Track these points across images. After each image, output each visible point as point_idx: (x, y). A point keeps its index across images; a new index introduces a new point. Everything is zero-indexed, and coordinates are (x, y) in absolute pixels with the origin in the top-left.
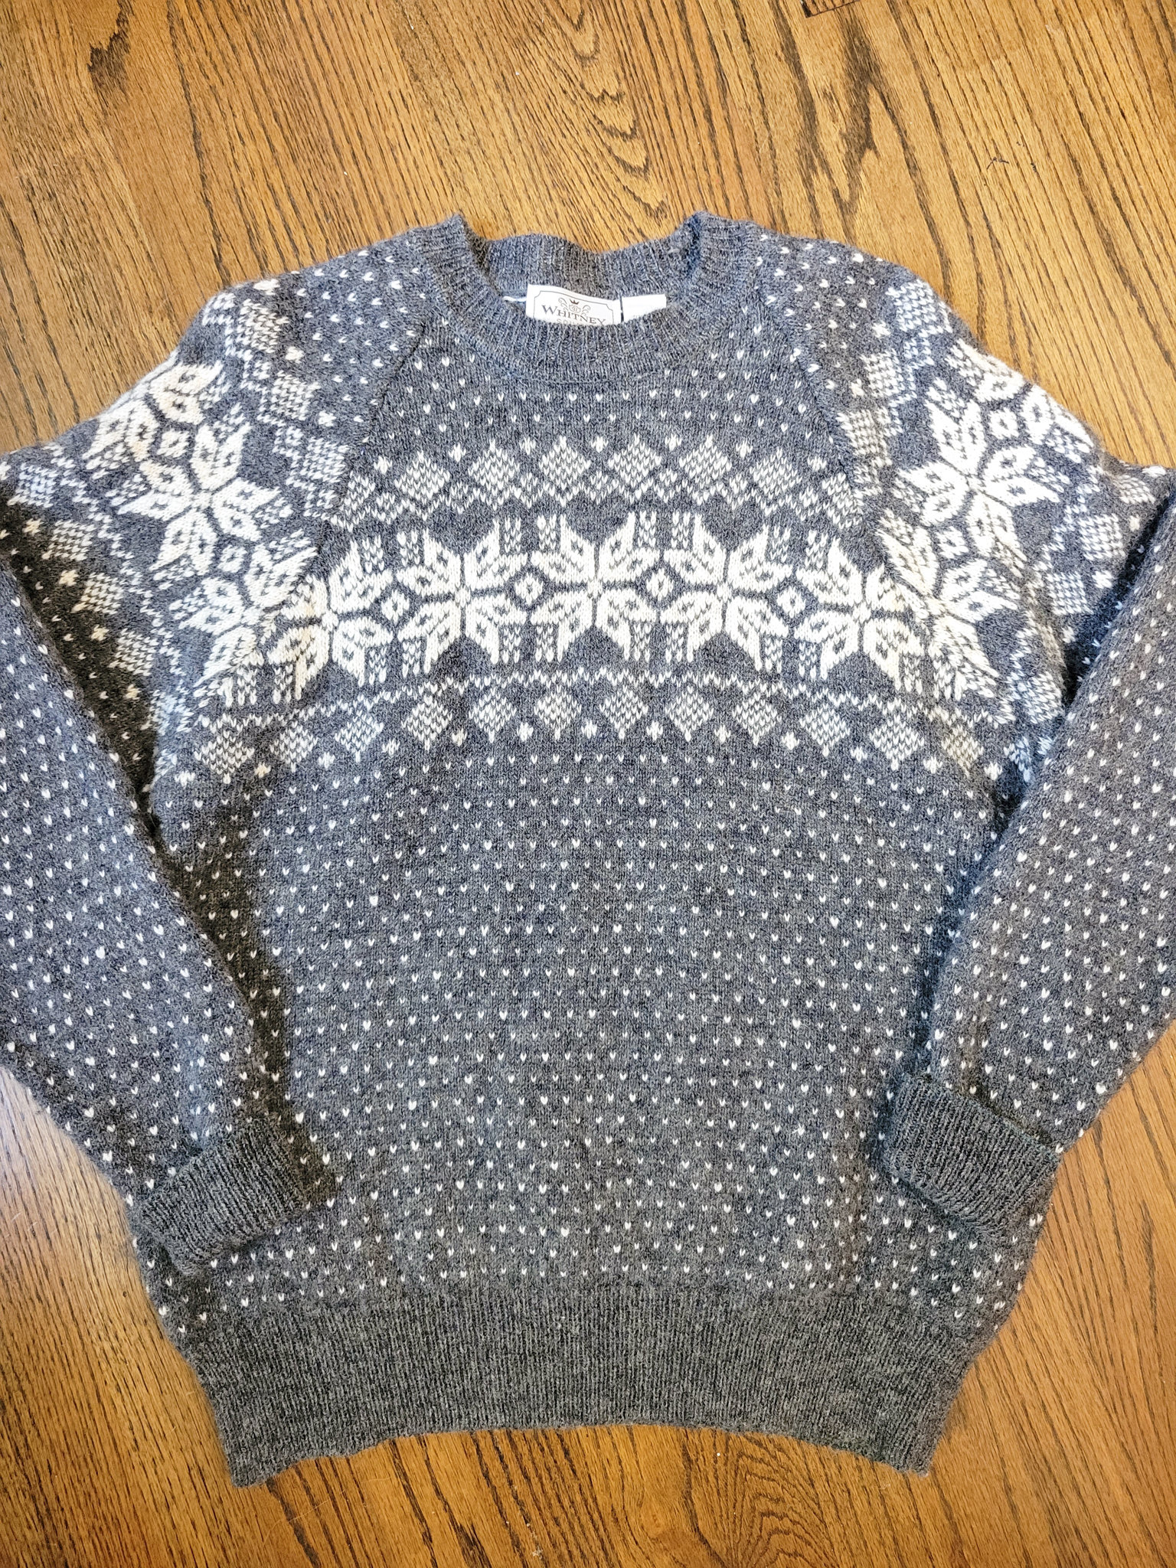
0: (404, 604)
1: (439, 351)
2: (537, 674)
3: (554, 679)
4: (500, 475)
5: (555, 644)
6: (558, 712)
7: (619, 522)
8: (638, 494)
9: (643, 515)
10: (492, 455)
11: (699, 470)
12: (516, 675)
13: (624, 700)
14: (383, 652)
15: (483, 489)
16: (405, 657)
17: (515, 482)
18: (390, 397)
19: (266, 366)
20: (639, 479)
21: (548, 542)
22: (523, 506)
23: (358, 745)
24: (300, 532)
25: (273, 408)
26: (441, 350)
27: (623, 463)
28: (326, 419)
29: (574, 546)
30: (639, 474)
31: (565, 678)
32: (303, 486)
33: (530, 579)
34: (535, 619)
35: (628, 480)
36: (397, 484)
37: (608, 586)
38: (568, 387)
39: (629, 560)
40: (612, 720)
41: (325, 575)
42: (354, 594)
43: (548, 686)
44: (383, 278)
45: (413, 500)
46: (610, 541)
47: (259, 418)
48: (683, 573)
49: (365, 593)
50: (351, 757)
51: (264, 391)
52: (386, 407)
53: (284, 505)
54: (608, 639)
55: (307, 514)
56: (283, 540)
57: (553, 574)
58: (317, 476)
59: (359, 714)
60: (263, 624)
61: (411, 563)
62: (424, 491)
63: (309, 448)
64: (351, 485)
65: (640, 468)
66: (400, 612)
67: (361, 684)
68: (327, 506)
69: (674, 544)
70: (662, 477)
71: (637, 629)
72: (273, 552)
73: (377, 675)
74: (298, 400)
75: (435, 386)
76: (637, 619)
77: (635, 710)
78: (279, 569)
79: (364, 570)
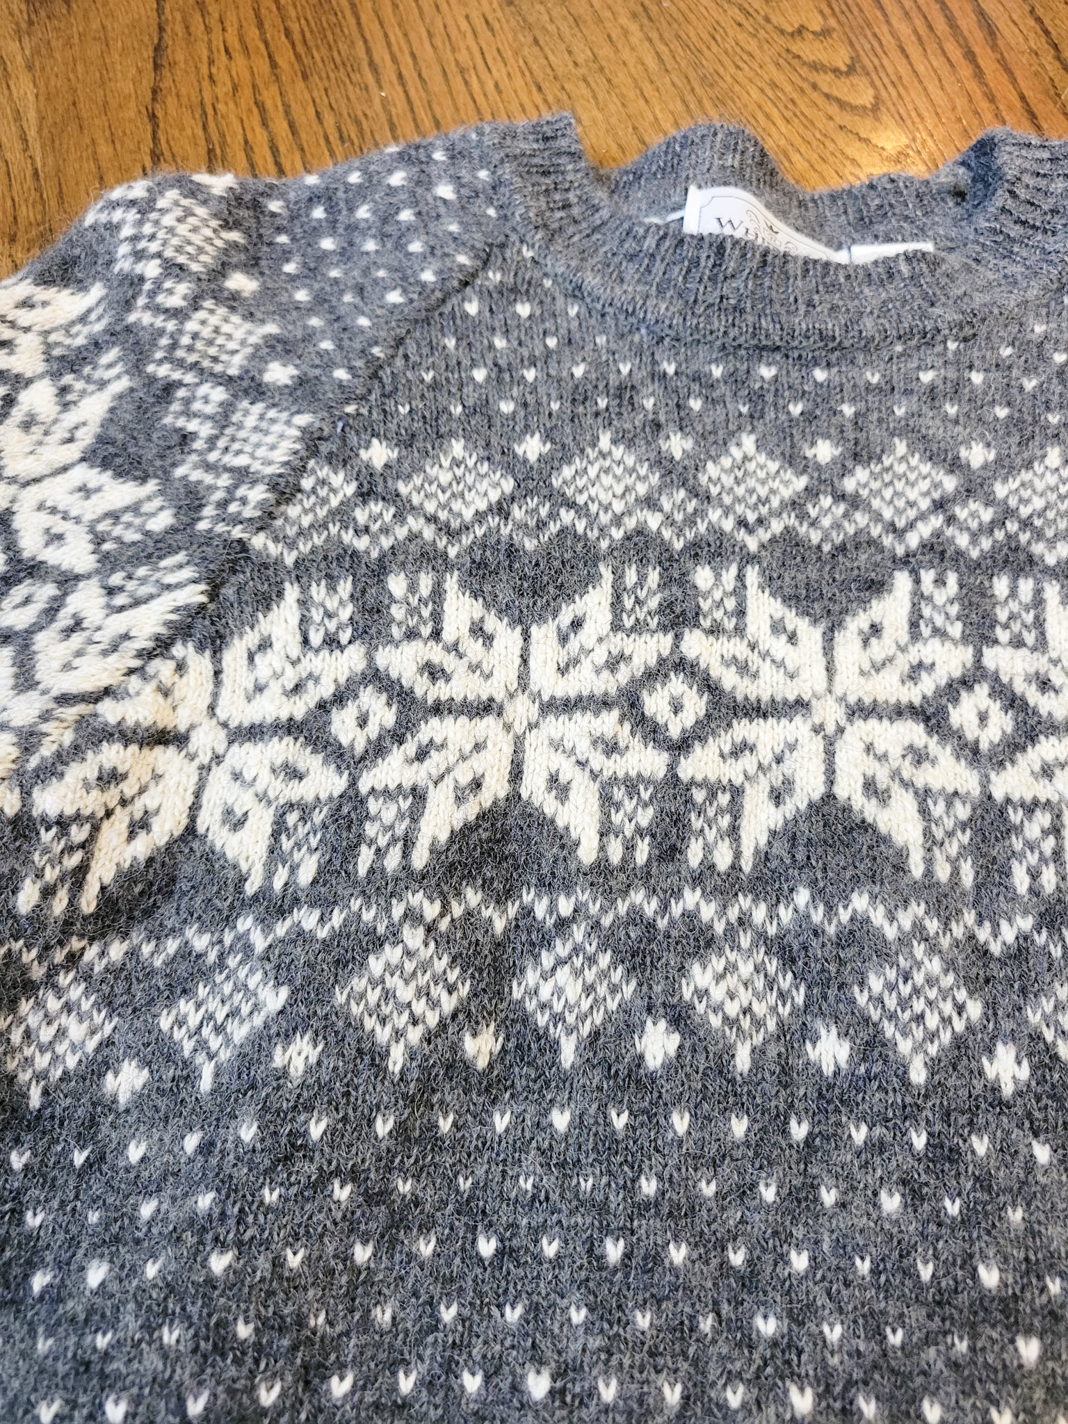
0: (384, 716)
1: (512, 292)
2: (691, 898)
3: (733, 913)
4: (619, 489)
5: (734, 832)
6: (745, 997)
7: (876, 586)
8: (913, 540)
9: (928, 577)
10: (603, 455)
11: (1038, 503)
12: (638, 897)
13: (919, 978)
14: (318, 817)
15: (582, 511)
16: (370, 829)
17: (650, 502)
18: (411, 348)
19: (183, 288)
20: (912, 513)
21: (718, 615)
22: (666, 548)
23: (215, 1043)
24: (181, 557)
25: (180, 353)
26: (514, 290)
27: (875, 485)
28: (279, 373)
29: (777, 627)
30: (911, 504)
31: (760, 914)
32: (208, 479)
33: (677, 684)
34: (688, 768)
35: (888, 514)
36: (403, 489)
37: (861, 711)
38: (762, 350)
39: (902, 664)
40: (889, 1030)
41: (215, 643)
42: (274, 689)
43: (719, 928)
44: (423, 181)
45: (431, 519)
46: (857, 623)
47: (151, 368)
48: (1033, 696)
49: (297, 688)
51: (171, 326)
52: (399, 362)
53: (162, 508)
54: (864, 826)
55: (202, 526)
56: (142, 571)
57: (729, 679)
58: (241, 461)
59: (232, 962)
60: (45, 727)
61: (411, 635)
62: (457, 505)
63: (235, 418)
64: (307, 483)
65: (912, 494)
66: (373, 730)
67: (250, 888)
68: (248, 512)
69: (1003, 636)
70: (961, 513)
71: (938, 810)
72: (111, 591)
73: (293, 869)
74: (232, 346)
75: (500, 343)
76: (936, 786)
77: (948, 1008)
78: (118, 624)
79: (306, 641)
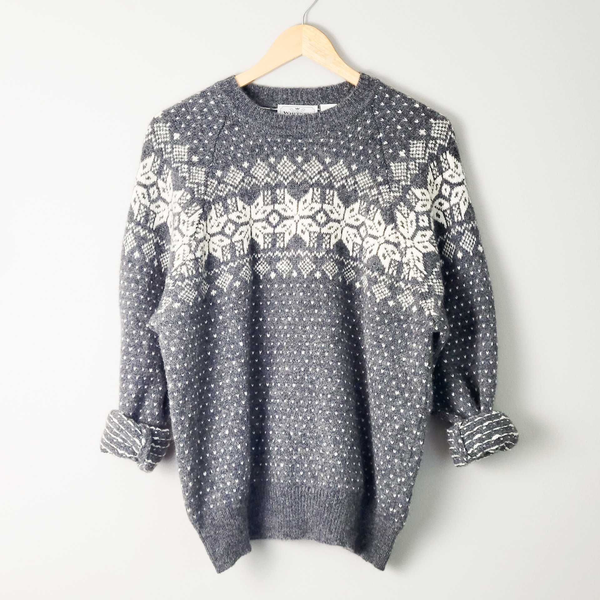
0: (233, 227)
1: (233, 125)
2: (277, 253)
3: (283, 254)
4: (262, 173)
5: (284, 240)
6: (285, 267)
7: (306, 192)
8: (314, 181)
9: (315, 189)
10: (259, 164)
11: (337, 173)
12: (270, 253)
13: (306, 262)
14: (228, 247)
15: (256, 178)
16: (236, 248)
17: (268, 175)
18: (217, 146)
20: (314, 174)
21: (281, 200)
22: (271, 185)
23: (224, 285)
24: (195, 204)
27: (308, 168)
28: (195, 159)
29: (290, 201)
30: (314, 172)
31: (287, 254)
32: (192, 186)
33: (274, 215)
34: (277, 231)
35: (310, 174)
36: (225, 180)
37: (302, 217)
38: (287, 136)
39: (310, 208)
40: (302, 270)
41: (206, 220)
42: (215, 226)
43: (281, 257)
45: (231, 185)
46: (303, 200)
48: (330, 214)
49: (218, 225)
50: (222, 290)
52: (216, 151)
53: (187, 194)
54: (301, 238)
55: (196, 196)
56: (190, 208)
57: (282, 213)
58: (197, 181)
59: (223, 273)
60: (190, 242)
61: (233, 211)
62: (235, 181)
63: (191, 171)
64: (209, 183)
65: (315, 170)
66: (232, 230)
67: (221, 261)
68: (203, 192)
69: (327, 202)
70: (323, 174)
71: (312, 235)
72: (187, 213)
73: (227, 257)
74: (183, 154)
76: (312, 231)
77: (310, 267)
78: (191, 220)
79: (217, 216)
